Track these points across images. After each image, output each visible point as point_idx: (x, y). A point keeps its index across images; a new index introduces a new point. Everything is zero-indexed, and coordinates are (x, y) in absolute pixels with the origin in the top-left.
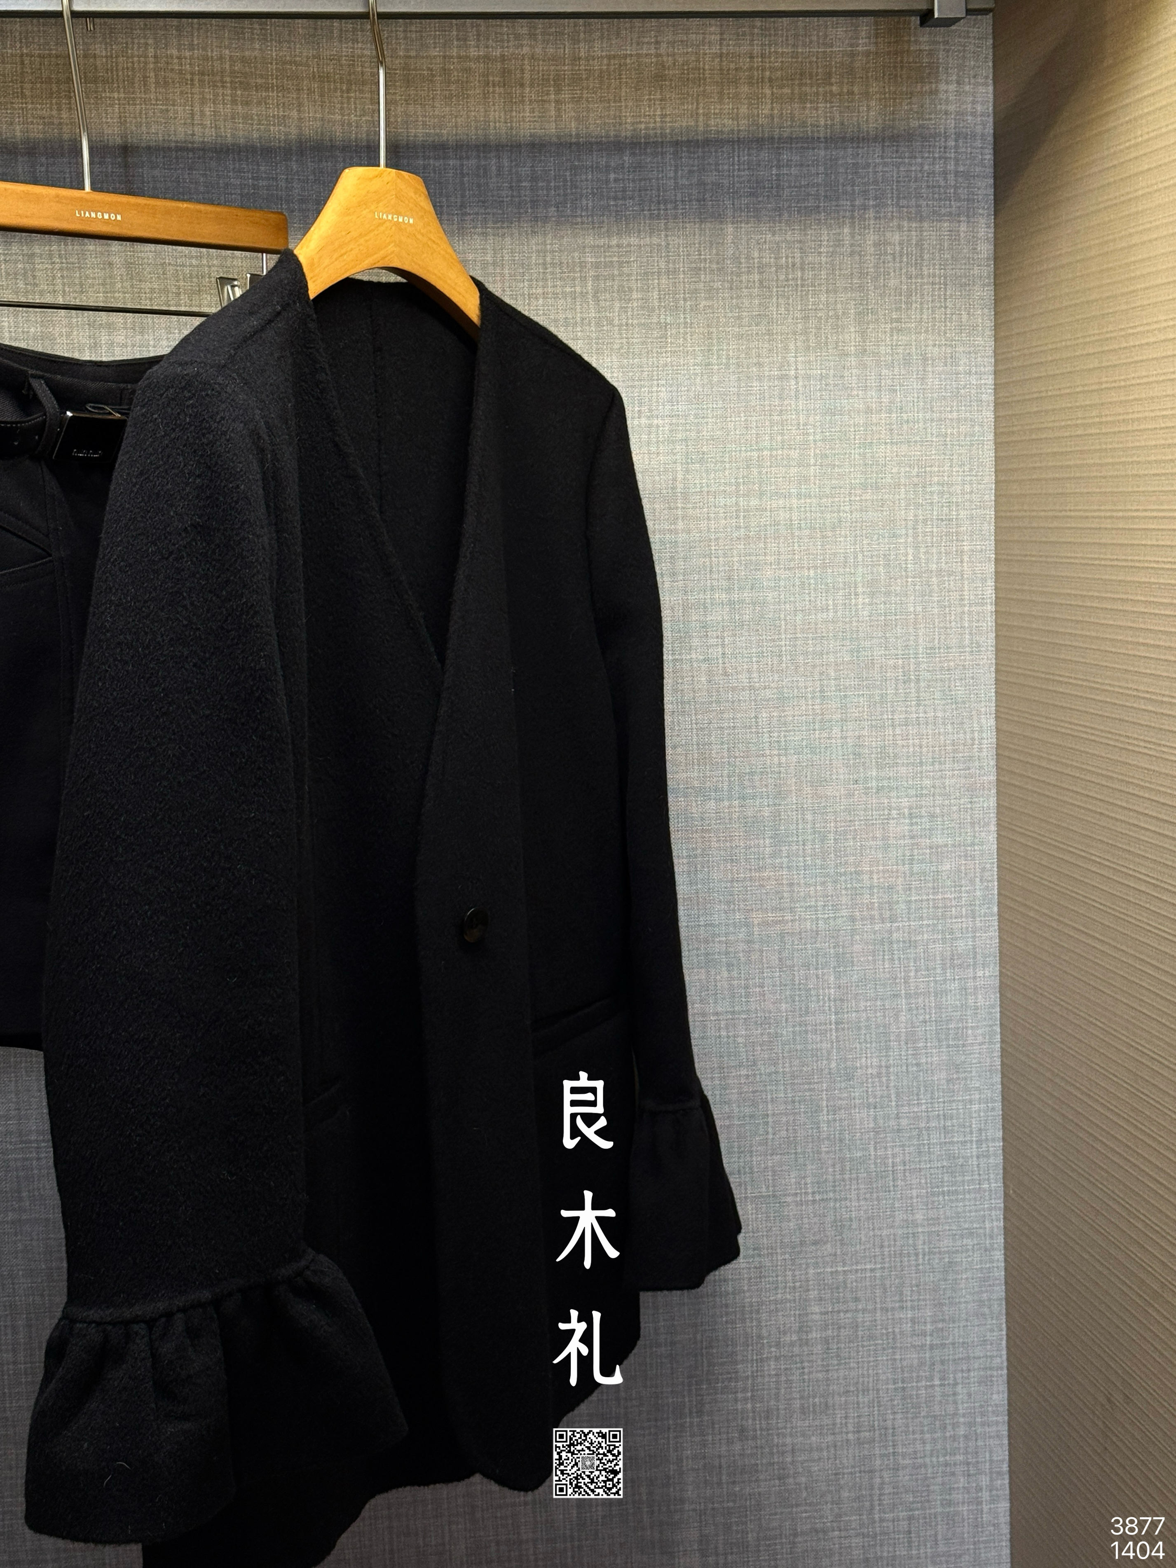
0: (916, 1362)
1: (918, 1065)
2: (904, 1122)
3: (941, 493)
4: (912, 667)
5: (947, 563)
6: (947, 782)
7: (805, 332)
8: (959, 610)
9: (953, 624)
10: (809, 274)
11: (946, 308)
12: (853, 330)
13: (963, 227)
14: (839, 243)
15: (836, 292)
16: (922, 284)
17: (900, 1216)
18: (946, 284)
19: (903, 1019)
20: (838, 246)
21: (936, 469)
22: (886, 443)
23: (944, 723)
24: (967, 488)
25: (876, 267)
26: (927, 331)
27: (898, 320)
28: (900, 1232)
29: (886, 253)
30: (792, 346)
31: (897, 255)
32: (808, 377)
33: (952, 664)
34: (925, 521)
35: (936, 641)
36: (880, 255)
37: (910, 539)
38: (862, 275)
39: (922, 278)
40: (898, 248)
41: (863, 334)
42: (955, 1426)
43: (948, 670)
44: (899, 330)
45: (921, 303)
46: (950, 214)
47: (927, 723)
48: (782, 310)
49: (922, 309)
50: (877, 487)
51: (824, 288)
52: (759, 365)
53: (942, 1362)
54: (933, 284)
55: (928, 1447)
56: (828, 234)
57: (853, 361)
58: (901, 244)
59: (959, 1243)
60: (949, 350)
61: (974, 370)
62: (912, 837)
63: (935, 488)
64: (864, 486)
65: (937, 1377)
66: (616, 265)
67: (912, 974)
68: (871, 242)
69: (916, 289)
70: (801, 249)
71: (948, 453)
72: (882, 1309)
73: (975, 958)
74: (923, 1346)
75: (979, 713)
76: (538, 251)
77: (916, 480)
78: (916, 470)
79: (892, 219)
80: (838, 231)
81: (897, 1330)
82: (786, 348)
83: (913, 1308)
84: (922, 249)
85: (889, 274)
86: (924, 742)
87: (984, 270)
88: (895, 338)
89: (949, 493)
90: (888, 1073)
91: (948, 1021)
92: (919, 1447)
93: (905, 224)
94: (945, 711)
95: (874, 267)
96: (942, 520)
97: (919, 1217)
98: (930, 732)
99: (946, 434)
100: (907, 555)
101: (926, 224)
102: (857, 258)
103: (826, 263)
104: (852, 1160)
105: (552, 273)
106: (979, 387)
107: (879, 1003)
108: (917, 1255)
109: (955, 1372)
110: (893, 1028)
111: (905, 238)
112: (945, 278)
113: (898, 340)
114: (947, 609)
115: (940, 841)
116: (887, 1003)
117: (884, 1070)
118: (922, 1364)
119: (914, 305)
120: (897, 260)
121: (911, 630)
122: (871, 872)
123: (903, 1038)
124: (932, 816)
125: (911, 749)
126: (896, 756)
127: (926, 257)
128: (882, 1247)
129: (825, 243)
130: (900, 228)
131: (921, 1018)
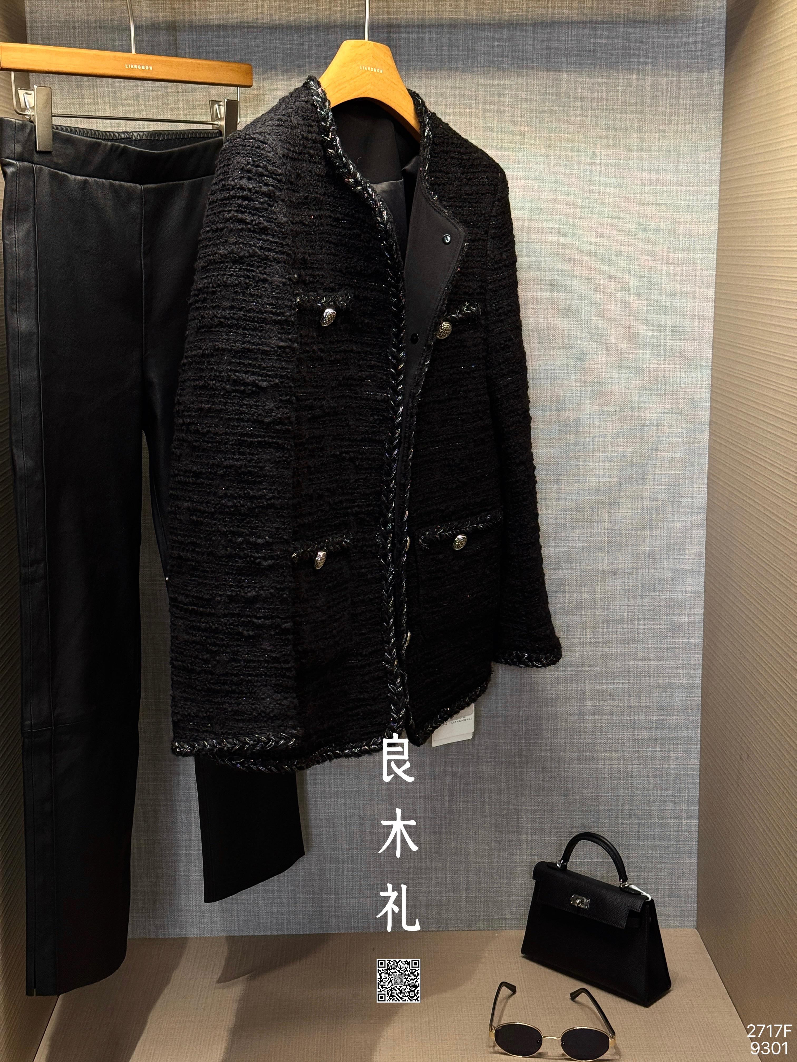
0: (646, 737)
1: (655, 569)
2: (645, 601)
3: (685, 235)
4: (662, 337)
5: (686, 276)
6: (681, 406)
7: (607, 137)
8: (692, 304)
9: (688, 313)
10: (611, 103)
11: (693, 123)
12: (635, 136)
13: (705, 75)
14: (629, 84)
15: (626, 113)
16: (678, 109)
17: (640, 654)
18: (693, 110)
19: (647, 542)
20: (629, 86)
21: (683, 220)
22: (653, 204)
23: (680, 371)
24: (701, 232)
25: (652, 99)
26: (680, 138)
27: (664, 131)
28: (640, 663)
29: (657, 91)
30: (599, 145)
31: (665, 91)
32: (608, 164)
33: (686, 336)
34: (674, 251)
35: (678, 323)
36: (654, 91)
37: (665, 262)
38: (643, 103)
39: (679, 106)
40: (665, 88)
41: (642, 139)
42: (668, 774)
43: (684, 340)
44: (664, 137)
45: (678, 121)
46: (698, 67)
47: (669, 371)
48: (594, 124)
49: (678, 124)
50: (646, 231)
51: (619, 111)
52: (579, 156)
53: (662, 738)
54: (686, 109)
55: (652, 785)
56: (623, 79)
57: (635, 154)
58: (667, 85)
59: (675, 672)
60: (693, 149)
61: (708, 161)
62: (658, 437)
63: (681, 232)
64: (637, 230)
65: (658, 745)
66: (496, 97)
67: (654, 516)
68: (649, 84)
69: (675, 113)
70: (606, 87)
71: (690, 210)
72: (628, 706)
73: (692, 509)
74: (651, 728)
75: (701, 366)
76: (452, 88)
77: (670, 227)
78: (670, 220)
79: (662, 70)
80: (629, 77)
81: (636, 718)
82: (595, 147)
83: (646, 707)
84: (679, 89)
85: (659, 102)
86: (668, 382)
87: (716, 102)
88: (661, 141)
89: (689, 234)
90: (637, 573)
91: (675, 544)
92: (646, 785)
93: (670, 73)
94: (680, 364)
95: (650, 99)
96: (684, 251)
97: (652, 655)
98: (671, 376)
99: (689, 199)
100: (662, 271)
101: (682, 73)
102: (640, 93)
103: (621, 96)
104: (614, 620)
105: (459, 101)
106: (710, 171)
107: (633, 532)
108: (650, 677)
109: (669, 744)
110: (642, 547)
111: (669, 81)
112: (693, 106)
113: (662, 143)
114: (685, 304)
115: (675, 440)
116: (639, 532)
117: (635, 571)
118: (649, 738)
119: (673, 122)
120: (665, 94)
121: (663, 315)
122: (633, 456)
123: (647, 553)
124: (670, 425)
125: (659, 386)
126: (650, 389)
127: (682, 93)
128: (629, 671)
129: (621, 84)
130: (666, 75)
131: (658, 542)
